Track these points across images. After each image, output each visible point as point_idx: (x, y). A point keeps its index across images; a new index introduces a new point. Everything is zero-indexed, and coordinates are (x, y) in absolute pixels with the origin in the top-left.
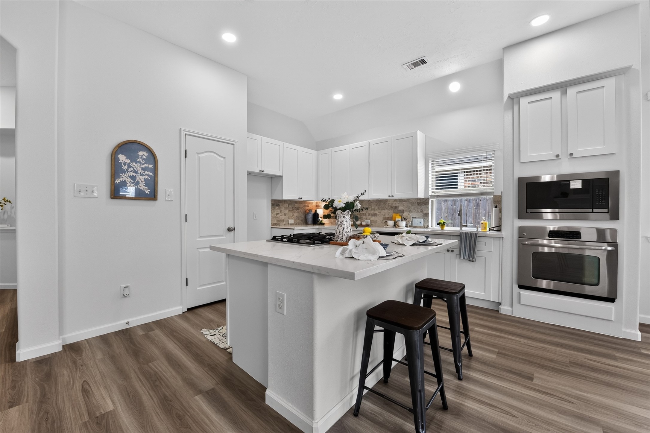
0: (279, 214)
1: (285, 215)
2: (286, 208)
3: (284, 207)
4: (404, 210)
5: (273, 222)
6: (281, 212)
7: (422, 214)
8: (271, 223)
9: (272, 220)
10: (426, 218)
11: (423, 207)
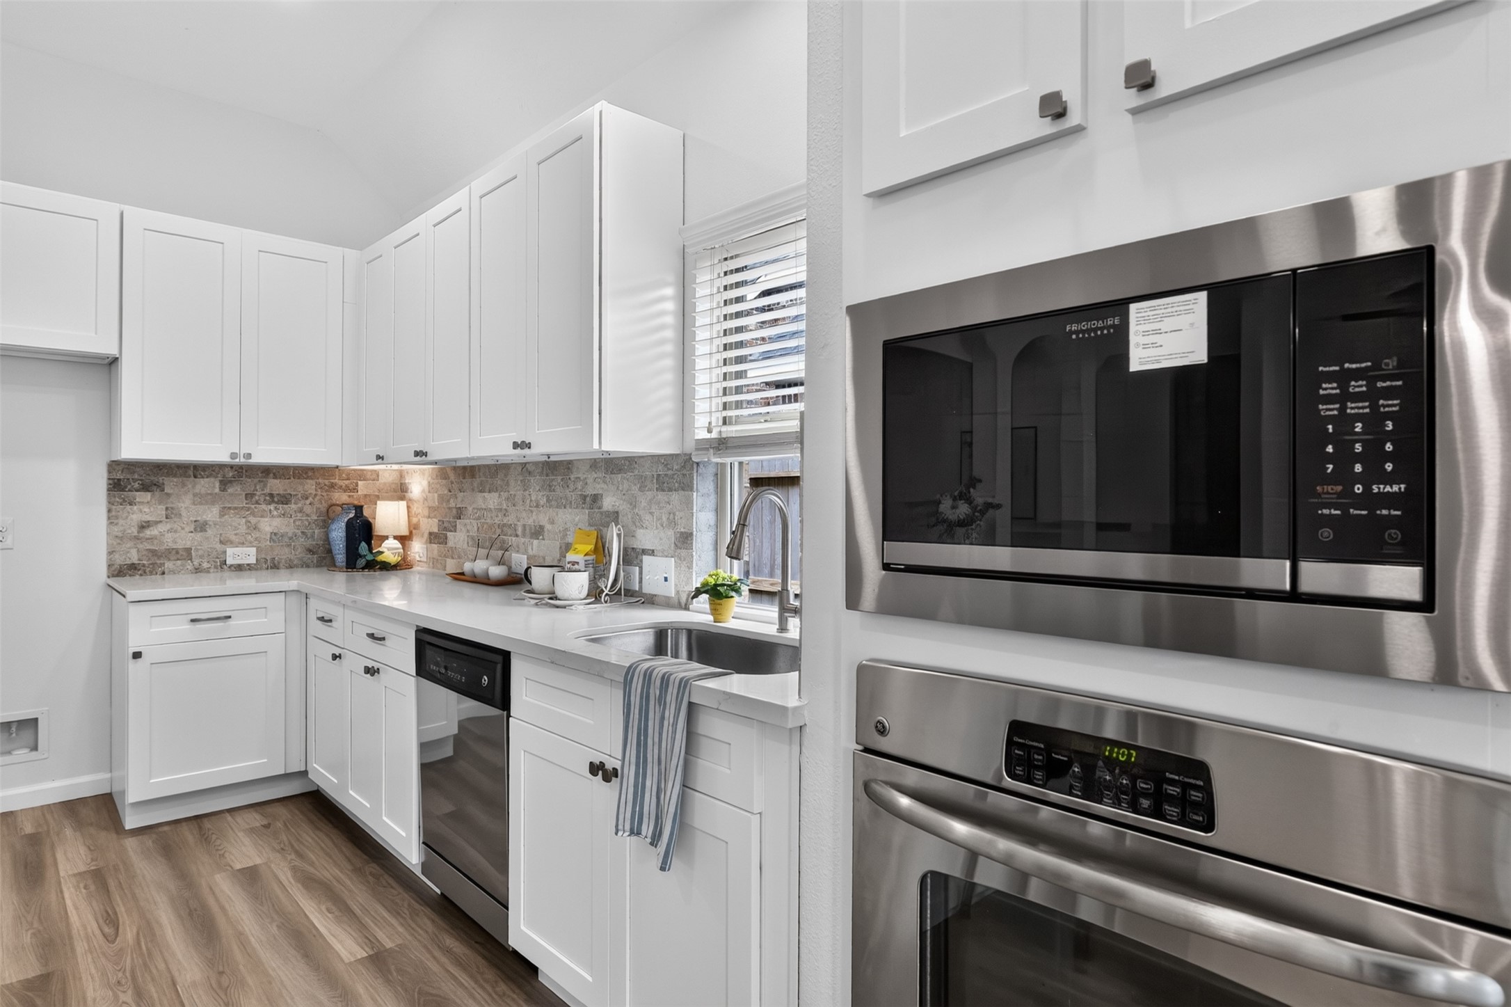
0: (160, 526)
1: (201, 527)
2: (201, 499)
3: (195, 495)
4: (617, 512)
5: (119, 560)
6: (170, 514)
7: (670, 533)
8: (109, 566)
9: (110, 553)
10: (683, 553)
11: (675, 497)
